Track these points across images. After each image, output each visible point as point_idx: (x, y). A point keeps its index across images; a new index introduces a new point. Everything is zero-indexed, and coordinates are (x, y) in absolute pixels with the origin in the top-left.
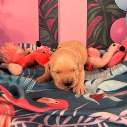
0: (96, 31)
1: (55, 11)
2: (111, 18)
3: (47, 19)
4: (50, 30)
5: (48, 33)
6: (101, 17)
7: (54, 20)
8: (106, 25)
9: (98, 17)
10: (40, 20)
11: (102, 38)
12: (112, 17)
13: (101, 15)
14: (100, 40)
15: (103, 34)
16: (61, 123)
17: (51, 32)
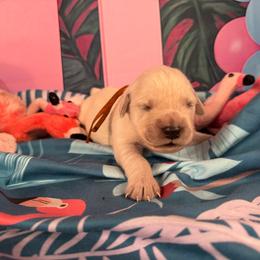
0: (182, 51)
1: (92, 18)
2: (213, 21)
3: (76, 37)
4: (85, 58)
5: (81, 66)
6: (191, 21)
7: (92, 36)
8: (203, 36)
9: (184, 21)
10: (63, 39)
11: (197, 66)
12: (216, 17)
13: (191, 18)
14: (193, 70)
15: (197, 56)
16: (50, 252)
17: (88, 62)
